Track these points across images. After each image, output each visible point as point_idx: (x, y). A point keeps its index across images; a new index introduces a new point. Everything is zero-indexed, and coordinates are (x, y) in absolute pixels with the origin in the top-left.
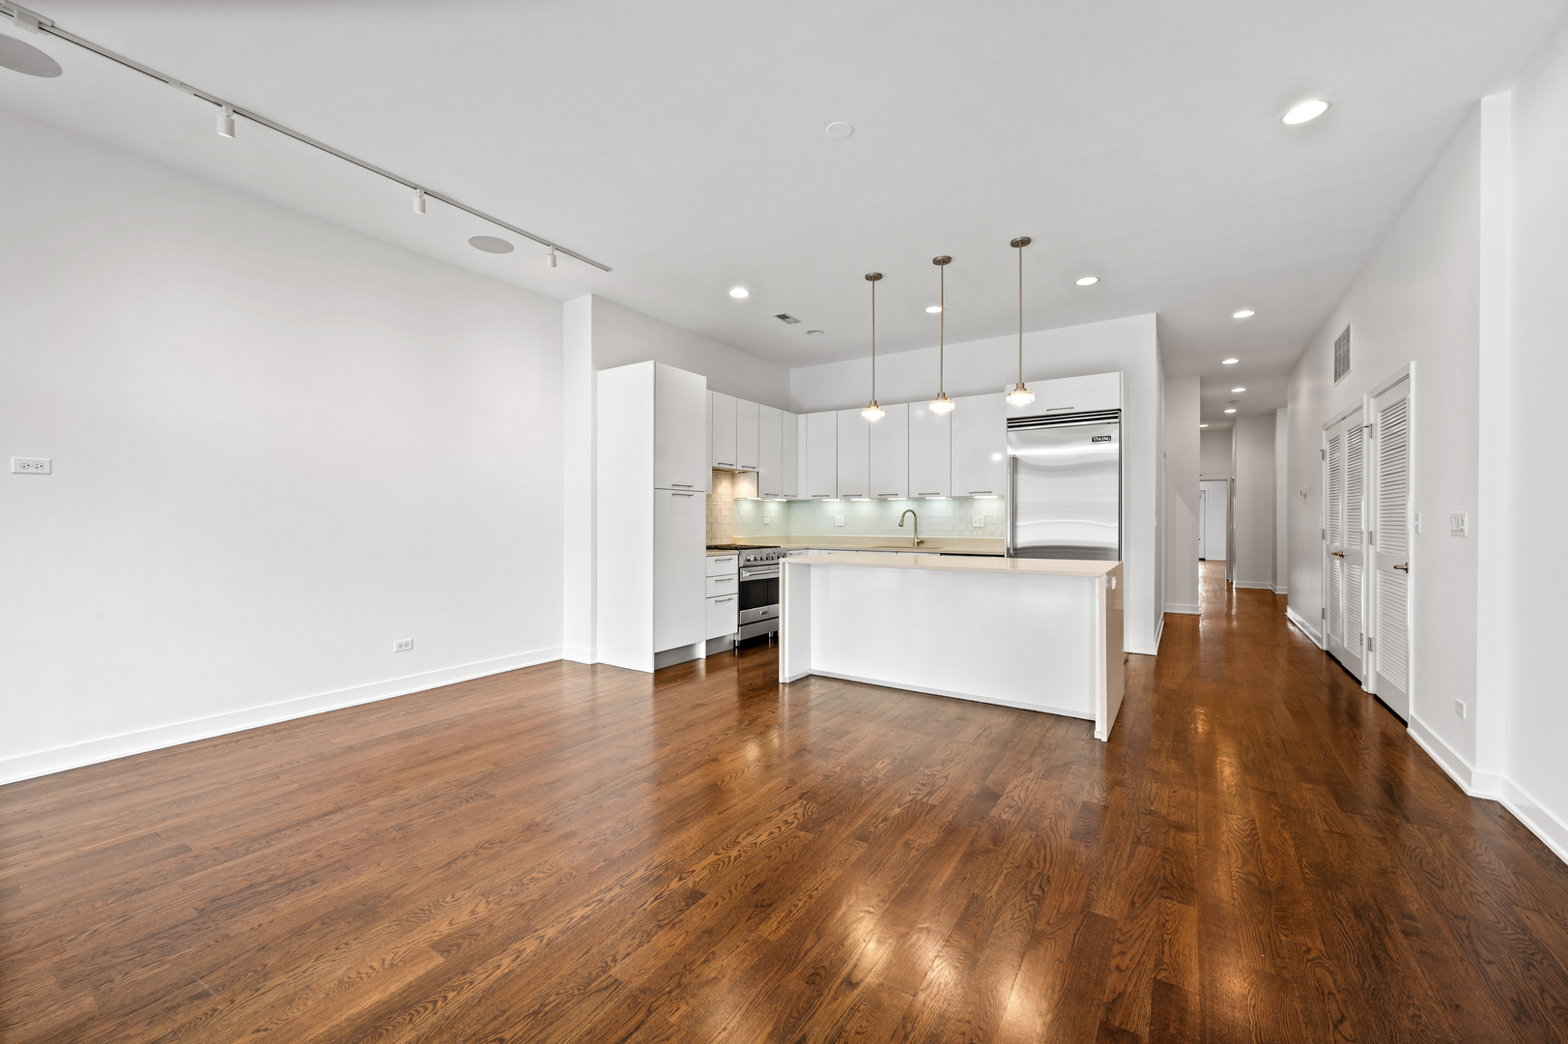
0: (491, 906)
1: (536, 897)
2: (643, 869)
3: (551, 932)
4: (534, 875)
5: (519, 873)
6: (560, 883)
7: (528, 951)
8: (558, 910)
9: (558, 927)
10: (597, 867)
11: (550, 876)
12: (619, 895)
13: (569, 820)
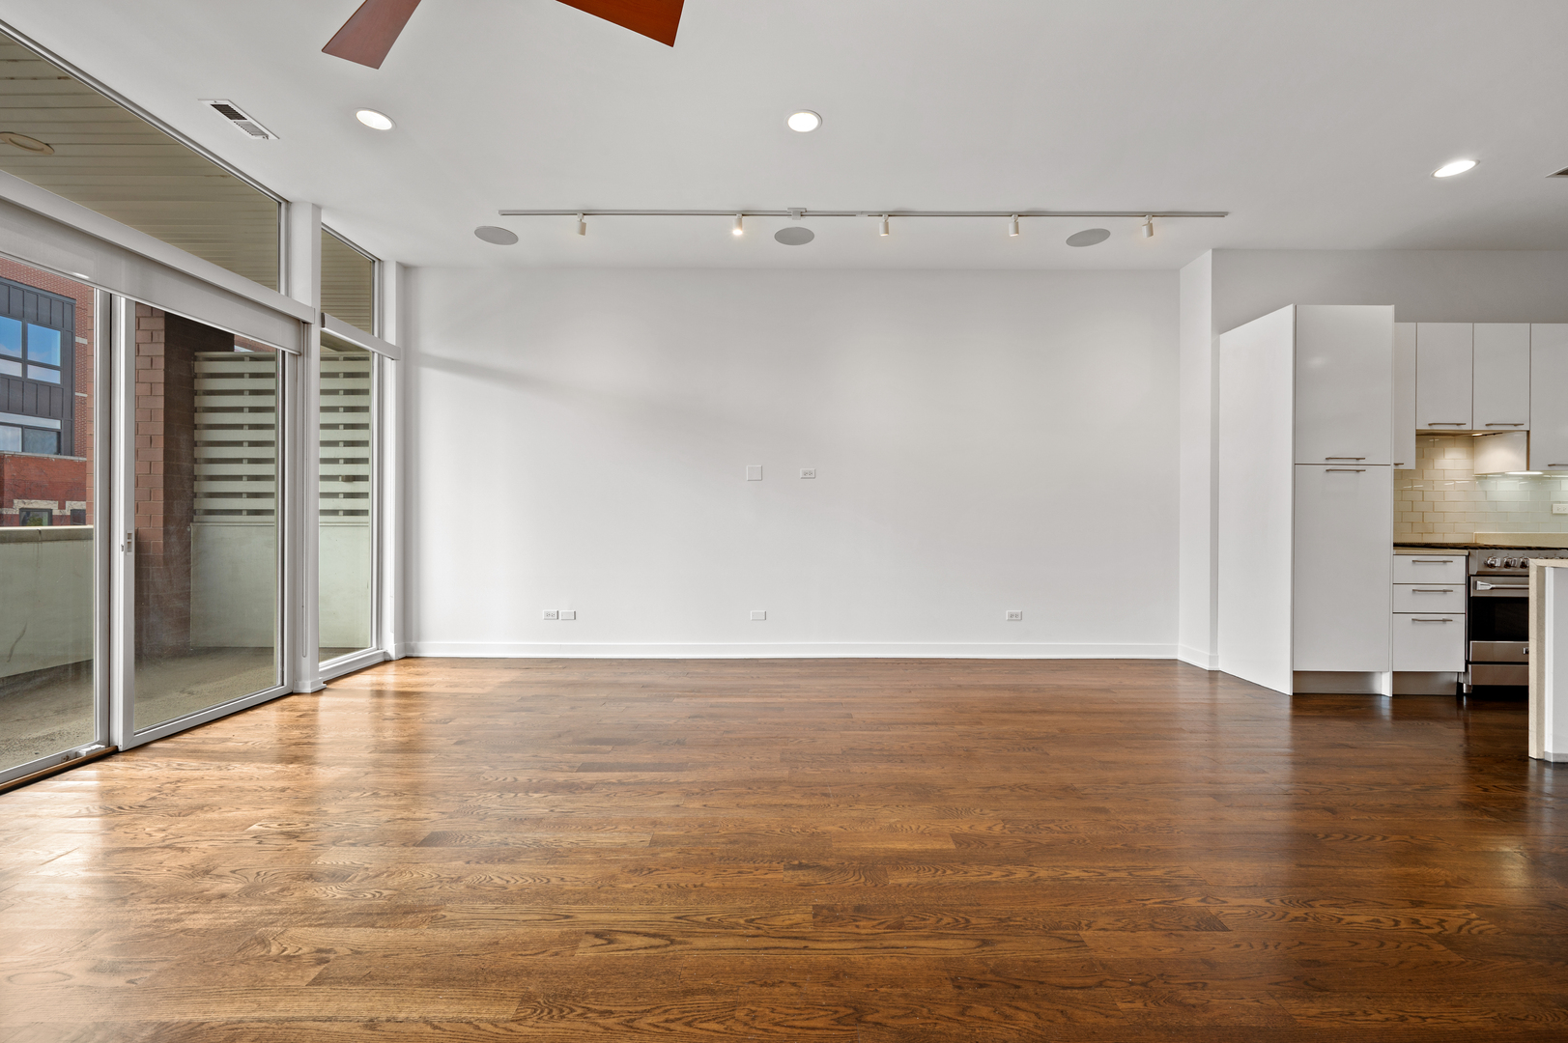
0: (1006, 831)
1: (1044, 842)
2: (1162, 871)
3: (1043, 873)
4: (1050, 825)
5: (1039, 818)
6: (1071, 842)
7: (1017, 876)
8: (1058, 861)
9: (1051, 873)
10: (1113, 846)
11: (1065, 833)
12: (1124, 879)
13: (1107, 798)
